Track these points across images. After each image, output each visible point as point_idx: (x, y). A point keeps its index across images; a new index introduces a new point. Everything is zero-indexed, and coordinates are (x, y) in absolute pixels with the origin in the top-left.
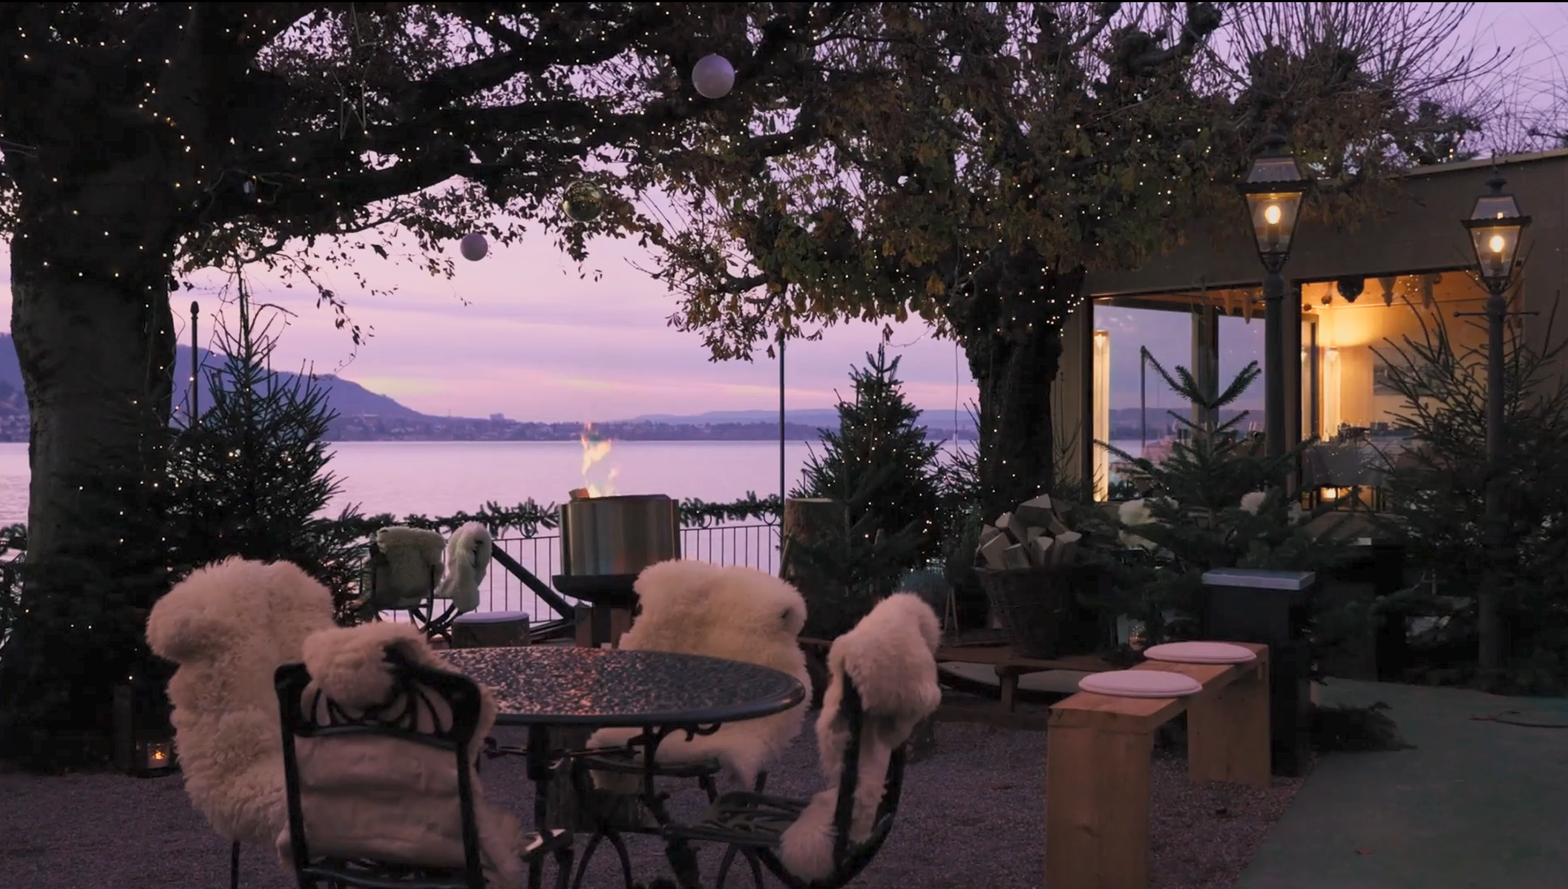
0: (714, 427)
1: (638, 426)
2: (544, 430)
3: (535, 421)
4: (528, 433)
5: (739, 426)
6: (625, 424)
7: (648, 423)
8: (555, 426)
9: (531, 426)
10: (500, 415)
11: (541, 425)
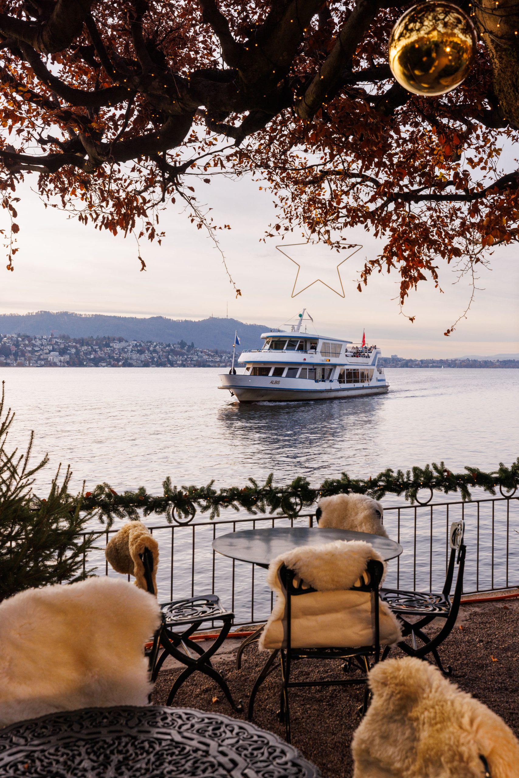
0: (501, 362)
1: (463, 361)
2: (417, 363)
3: (413, 359)
4: (409, 364)
5: (514, 361)
6: (456, 360)
7: (468, 360)
8: (422, 361)
9: (411, 361)
10: (396, 356)
11: (416, 361)
